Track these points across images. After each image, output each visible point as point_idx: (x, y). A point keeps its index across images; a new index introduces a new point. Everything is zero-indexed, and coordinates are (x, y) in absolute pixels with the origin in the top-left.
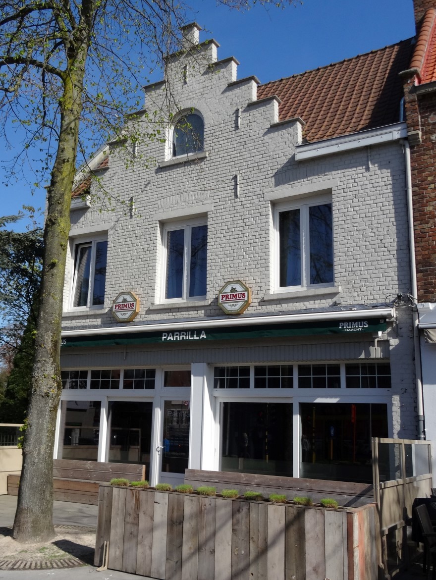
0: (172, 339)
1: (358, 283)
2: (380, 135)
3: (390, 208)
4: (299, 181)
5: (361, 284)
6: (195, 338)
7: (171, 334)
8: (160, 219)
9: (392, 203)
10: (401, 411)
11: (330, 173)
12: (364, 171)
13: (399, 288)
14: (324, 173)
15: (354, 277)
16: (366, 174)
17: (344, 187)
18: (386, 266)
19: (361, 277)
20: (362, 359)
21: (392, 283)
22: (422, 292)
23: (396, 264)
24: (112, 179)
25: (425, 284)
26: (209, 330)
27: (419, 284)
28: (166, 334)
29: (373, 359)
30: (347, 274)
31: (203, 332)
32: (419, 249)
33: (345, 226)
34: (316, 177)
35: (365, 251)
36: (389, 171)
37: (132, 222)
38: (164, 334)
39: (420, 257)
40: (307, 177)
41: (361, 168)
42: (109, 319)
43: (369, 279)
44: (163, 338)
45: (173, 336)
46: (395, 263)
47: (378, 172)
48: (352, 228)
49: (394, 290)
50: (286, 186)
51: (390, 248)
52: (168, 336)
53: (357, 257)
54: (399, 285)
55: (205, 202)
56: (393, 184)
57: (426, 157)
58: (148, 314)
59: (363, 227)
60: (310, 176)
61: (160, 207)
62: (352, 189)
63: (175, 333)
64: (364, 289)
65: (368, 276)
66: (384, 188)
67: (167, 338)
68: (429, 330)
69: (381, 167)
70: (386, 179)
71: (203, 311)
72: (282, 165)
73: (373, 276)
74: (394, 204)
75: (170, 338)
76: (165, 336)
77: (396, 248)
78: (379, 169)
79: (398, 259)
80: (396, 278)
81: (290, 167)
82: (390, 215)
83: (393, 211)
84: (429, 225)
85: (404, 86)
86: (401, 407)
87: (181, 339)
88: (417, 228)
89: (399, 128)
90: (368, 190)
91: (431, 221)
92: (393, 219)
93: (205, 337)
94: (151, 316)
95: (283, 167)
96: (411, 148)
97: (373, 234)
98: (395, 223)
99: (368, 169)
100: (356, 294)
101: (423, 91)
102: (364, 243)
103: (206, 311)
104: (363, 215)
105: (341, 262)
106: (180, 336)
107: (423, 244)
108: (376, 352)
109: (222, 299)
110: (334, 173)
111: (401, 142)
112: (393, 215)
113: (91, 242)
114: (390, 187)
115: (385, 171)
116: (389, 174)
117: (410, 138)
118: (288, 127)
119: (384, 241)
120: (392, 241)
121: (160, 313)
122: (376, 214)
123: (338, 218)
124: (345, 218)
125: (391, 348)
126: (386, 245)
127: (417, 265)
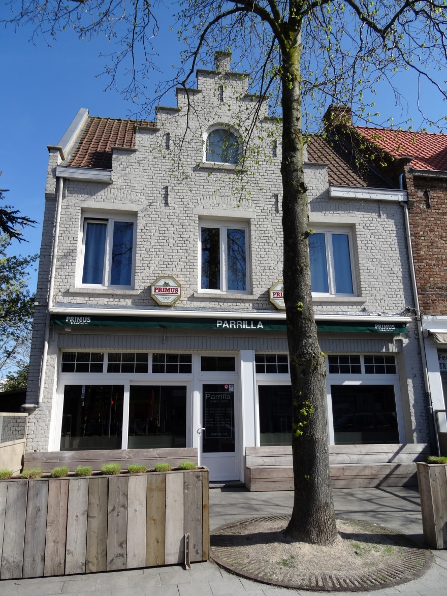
0: (228, 327)
1: (378, 297)
2: (390, 194)
3: (396, 247)
4: (330, 212)
5: (380, 298)
6: (252, 327)
7: (226, 322)
8: (200, 214)
9: (397, 244)
10: (414, 390)
11: (354, 212)
12: (377, 217)
13: (406, 304)
14: (350, 211)
15: (376, 292)
16: (378, 219)
17: (364, 225)
18: (396, 287)
19: (380, 292)
20: (384, 352)
21: (401, 299)
22: (422, 308)
23: (403, 287)
24: (140, 162)
25: (424, 303)
26: (265, 322)
27: (420, 303)
28: (221, 322)
29: (391, 352)
30: (370, 289)
31: (260, 322)
32: (418, 278)
33: (367, 254)
34: (343, 212)
35: (381, 274)
36: (393, 221)
37: (167, 210)
38: (218, 321)
39: (419, 284)
40: (336, 210)
41: (374, 214)
42: (142, 301)
43: (386, 295)
44: (218, 325)
45: (229, 324)
46: (401, 286)
47: (386, 220)
48: (371, 256)
49: (402, 305)
50: (320, 213)
51: (398, 275)
52: (223, 324)
53: (376, 277)
54: (405, 301)
55: (247, 210)
56: (397, 231)
57: (417, 218)
58: (191, 301)
59: (379, 257)
60: (339, 211)
61: (199, 202)
62: (369, 228)
63: (231, 322)
64: (382, 301)
65: (385, 293)
66: (391, 232)
67: (222, 325)
68: (437, 334)
69: (388, 217)
70: (391, 226)
71: (251, 304)
72: (316, 197)
73: (388, 293)
74: (398, 245)
75: (226, 326)
76: (220, 323)
77: (401, 275)
78: (387, 218)
79: (403, 283)
80: (403, 296)
81: (322, 200)
82: (396, 252)
83: (398, 249)
84: (423, 264)
85: (405, 167)
86: (414, 387)
87: (237, 327)
88: (416, 264)
89: (402, 194)
90: (380, 231)
91: (424, 261)
92: (398, 255)
93: (262, 328)
94: (195, 303)
95: (317, 198)
96: (409, 209)
97: (385, 263)
98: (400, 259)
99: (380, 216)
100: (377, 304)
101: (416, 174)
102: (381, 269)
103: (253, 305)
104: (378, 248)
105: (365, 280)
106: (236, 324)
107: (420, 276)
108: (393, 348)
109: (274, 296)
110: (356, 213)
111: (402, 204)
112: (398, 252)
113: (107, 220)
114: (395, 232)
115: (390, 220)
116: (393, 224)
117: (410, 203)
118: (319, 168)
119: (393, 269)
120: (398, 270)
121: (205, 302)
122: (386, 249)
123: (361, 246)
124: (366, 248)
125: (404, 345)
126: (395, 272)
127: (417, 289)
